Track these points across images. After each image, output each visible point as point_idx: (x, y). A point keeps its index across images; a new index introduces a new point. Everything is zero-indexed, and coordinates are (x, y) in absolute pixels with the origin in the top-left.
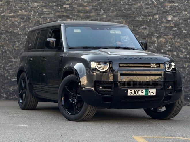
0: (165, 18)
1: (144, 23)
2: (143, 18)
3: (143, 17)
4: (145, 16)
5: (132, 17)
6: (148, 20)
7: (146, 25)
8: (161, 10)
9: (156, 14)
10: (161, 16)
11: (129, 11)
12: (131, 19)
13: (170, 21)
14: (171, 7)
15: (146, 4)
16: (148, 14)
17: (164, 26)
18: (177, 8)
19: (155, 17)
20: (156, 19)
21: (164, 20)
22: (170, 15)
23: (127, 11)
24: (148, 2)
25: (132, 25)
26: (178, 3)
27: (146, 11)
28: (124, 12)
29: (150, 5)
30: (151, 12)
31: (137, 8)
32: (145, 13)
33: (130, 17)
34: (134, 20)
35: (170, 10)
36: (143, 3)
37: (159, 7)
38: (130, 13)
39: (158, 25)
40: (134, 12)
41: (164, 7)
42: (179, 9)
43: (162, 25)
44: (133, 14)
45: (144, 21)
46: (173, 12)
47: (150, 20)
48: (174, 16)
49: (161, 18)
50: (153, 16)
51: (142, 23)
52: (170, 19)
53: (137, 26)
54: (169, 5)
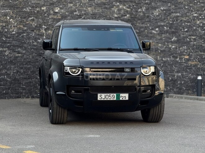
0: (53, 10)
1: (31, 14)
2: (31, 10)
3: (30, 8)
4: (33, 7)
5: (19, 7)
6: (36, 12)
7: (34, 16)
8: (48, 1)
9: (44, 5)
10: (48, 8)
11: (16, 1)
12: (18, 10)
13: (57, 13)
16: (36, 5)
17: (52, 18)
19: (42, 8)
20: (44, 10)
21: (52, 12)
22: (57, 7)
23: (14, 1)
25: (19, 16)
27: (33, 2)
28: (10, 3)
30: (39, 4)
32: (32, 4)
33: (17, 8)
34: (22, 11)
35: (56, 2)
38: (17, 3)
39: (45, 17)
40: (21, 3)
42: (65, 1)
43: (50, 17)
44: (20, 5)
45: (31, 12)
46: (59, 4)
47: (38, 12)
48: (61, 8)
49: (48, 10)
50: (41, 7)
51: (29, 14)
52: (57, 11)
53: (25, 18)
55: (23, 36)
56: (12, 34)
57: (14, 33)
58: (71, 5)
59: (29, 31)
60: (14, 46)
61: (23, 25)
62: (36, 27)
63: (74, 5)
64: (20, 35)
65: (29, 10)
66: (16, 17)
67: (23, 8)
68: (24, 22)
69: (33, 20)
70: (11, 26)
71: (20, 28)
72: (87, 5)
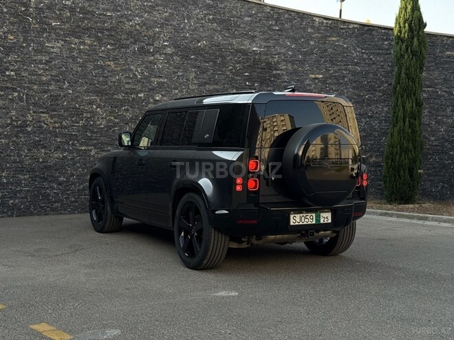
0: (153, 98)
1: (125, 103)
2: (124, 97)
4: (127, 93)
5: (109, 93)
6: (131, 99)
7: (128, 105)
8: (146, 86)
9: (141, 91)
10: (147, 95)
11: (104, 85)
12: (107, 97)
13: (158, 101)
14: (158, 83)
15: (127, 77)
16: (131, 91)
18: (166, 85)
19: (139, 95)
20: (141, 97)
21: (152, 100)
22: (158, 93)
23: (102, 85)
24: (129, 75)
25: (109, 104)
26: (167, 78)
27: (127, 86)
28: (97, 87)
29: (131, 78)
30: (134, 89)
31: (115, 82)
32: (126, 89)
33: (106, 94)
34: (112, 99)
35: (157, 87)
36: (122, 75)
37: (143, 83)
38: (106, 88)
39: (143, 106)
40: (111, 87)
41: (150, 82)
42: (168, 86)
44: (110, 91)
45: (125, 99)
46: (161, 90)
47: (133, 99)
48: (163, 96)
49: (147, 97)
50: (137, 94)
51: (122, 103)
52: (157, 98)
53: (116, 107)
54: (155, 81)
55: (114, 131)
56: (99, 128)
57: (102, 126)
58: (176, 91)
59: (121, 124)
60: (102, 144)
61: (114, 117)
62: (131, 118)
63: (179, 92)
64: (111, 129)
65: (122, 96)
66: (104, 106)
67: (113, 94)
68: (116, 113)
69: (127, 110)
70: (98, 118)
71: (110, 121)
72: (196, 91)
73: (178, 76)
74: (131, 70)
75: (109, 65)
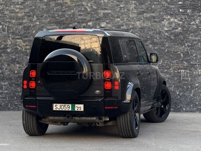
0: (99, 25)
4: (79, 23)
8: (94, 17)
9: (90, 21)
10: (95, 23)
11: (62, 17)
13: (103, 27)
14: (104, 14)
15: (79, 11)
16: (82, 21)
18: (110, 15)
19: (89, 24)
21: (98, 27)
22: (103, 21)
23: (61, 17)
24: (81, 9)
26: (111, 10)
27: (79, 17)
28: (57, 19)
29: (83, 11)
30: (85, 19)
31: (70, 15)
32: (79, 19)
33: (64, 24)
34: (68, 27)
35: (103, 17)
36: (76, 9)
37: (92, 14)
38: (64, 19)
40: (67, 19)
41: (97, 14)
42: (112, 16)
44: (67, 21)
46: (106, 19)
47: (84, 27)
48: (107, 23)
49: (95, 25)
50: (87, 23)
52: (103, 25)
54: (101, 12)
58: (119, 19)
63: (121, 20)
67: (69, 24)
72: (135, 19)
73: (121, 8)
74: (83, 5)
75: (66, 3)
